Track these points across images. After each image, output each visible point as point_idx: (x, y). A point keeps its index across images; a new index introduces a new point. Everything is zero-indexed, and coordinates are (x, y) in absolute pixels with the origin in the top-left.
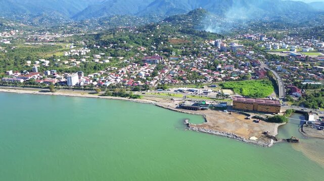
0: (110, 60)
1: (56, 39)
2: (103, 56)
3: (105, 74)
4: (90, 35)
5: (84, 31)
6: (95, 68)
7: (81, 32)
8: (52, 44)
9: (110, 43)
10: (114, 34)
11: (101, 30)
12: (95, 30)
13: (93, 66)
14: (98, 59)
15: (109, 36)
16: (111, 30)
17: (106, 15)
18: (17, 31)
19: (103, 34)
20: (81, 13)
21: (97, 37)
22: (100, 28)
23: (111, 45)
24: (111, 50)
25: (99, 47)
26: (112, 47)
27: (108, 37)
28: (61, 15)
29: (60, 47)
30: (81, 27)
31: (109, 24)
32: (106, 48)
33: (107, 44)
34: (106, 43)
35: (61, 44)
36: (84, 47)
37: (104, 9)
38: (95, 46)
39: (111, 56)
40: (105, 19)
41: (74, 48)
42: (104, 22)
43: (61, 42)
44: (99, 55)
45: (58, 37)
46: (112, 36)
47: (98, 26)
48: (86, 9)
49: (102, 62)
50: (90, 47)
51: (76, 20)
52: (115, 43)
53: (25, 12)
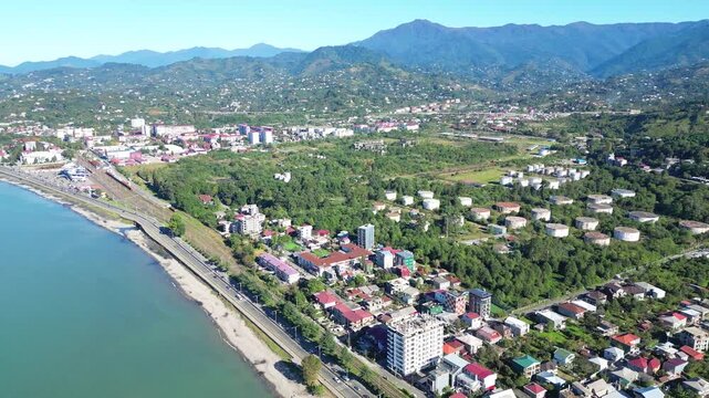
0: (645, 230)
1: (520, 123)
2: (628, 203)
4: (614, 118)
5: (605, 106)
6: (562, 268)
7: (594, 109)
8: (500, 139)
9: (667, 154)
10: (693, 118)
11: (657, 103)
12: (637, 104)
13: (559, 255)
14: (600, 216)
15: (673, 123)
16: (685, 105)
17: (684, 62)
18: (458, 101)
19: (655, 117)
20: (617, 60)
21: (636, 123)
22: (654, 97)
23: (672, 161)
24: (664, 183)
25: (624, 162)
26: (672, 171)
27: (671, 129)
28: (567, 65)
29: (511, 150)
30: (603, 93)
31: (687, 86)
32: (648, 169)
33: (655, 155)
34: (652, 153)
35: (520, 142)
36: (581, 155)
37: (683, 46)
38: (612, 157)
39: (659, 210)
40: (677, 73)
41: (546, 161)
42: (672, 81)
43: (525, 134)
44: (609, 200)
45: (530, 118)
46: (685, 126)
47: (653, 92)
48: (633, 49)
49: (605, 241)
50: (596, 158)
51: (600, 77)
52: (688, 156)
53: (494, 60)
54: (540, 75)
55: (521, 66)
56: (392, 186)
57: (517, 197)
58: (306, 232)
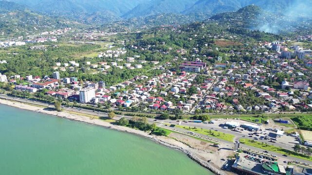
0: (143, 65)
1: (99, 37)
2: (138, 59)
3: (131, 85)
4: (132, 34)
5: (129, 29)
6: (122, 76)
7: (125, 31)
8: (93, 43)
9: (148, 44)
10: (155, 33)
11: (145, 29)
12: (139, 29)
13: (121, 73)
14: (131, 63)
15: (150, 35)
16: (153, 29)
17: (153, 14)
18: (70, 29)
19: (145, 33)
20: (130, 12)
21: (139, 36)
22: (144, 27)
23: (149, 46)
24: (147, 53)
25: (136, 48)
26: (150, 49)
27: (149, 37)
28: (113, 14)
29: (99, 46)
30: (128, 25)
31: (154, 23)
32: (143, 49)
33: (145, 45)
34: (144, 44)
35: (102, 43)
36: (123, 47)
37: (152, 7)
38: (133, 46)
39: (146, 60)
40: (151, 17)
41: (112, 49)
42: (150, 21)
43: (103, 41)
44: (133, 58)
45: (103, 35)
46: (153, 36)
47: (144, 25)
48: (135, 8)
49: (133, 68)
50: (128, 47)
51: (125, 19)
52: (153, 44)
53: (82, 11)
54: (103, 18)
55: (94, 13)
56: (58, 61)
57: (105, 60)
58: (30, 78)
